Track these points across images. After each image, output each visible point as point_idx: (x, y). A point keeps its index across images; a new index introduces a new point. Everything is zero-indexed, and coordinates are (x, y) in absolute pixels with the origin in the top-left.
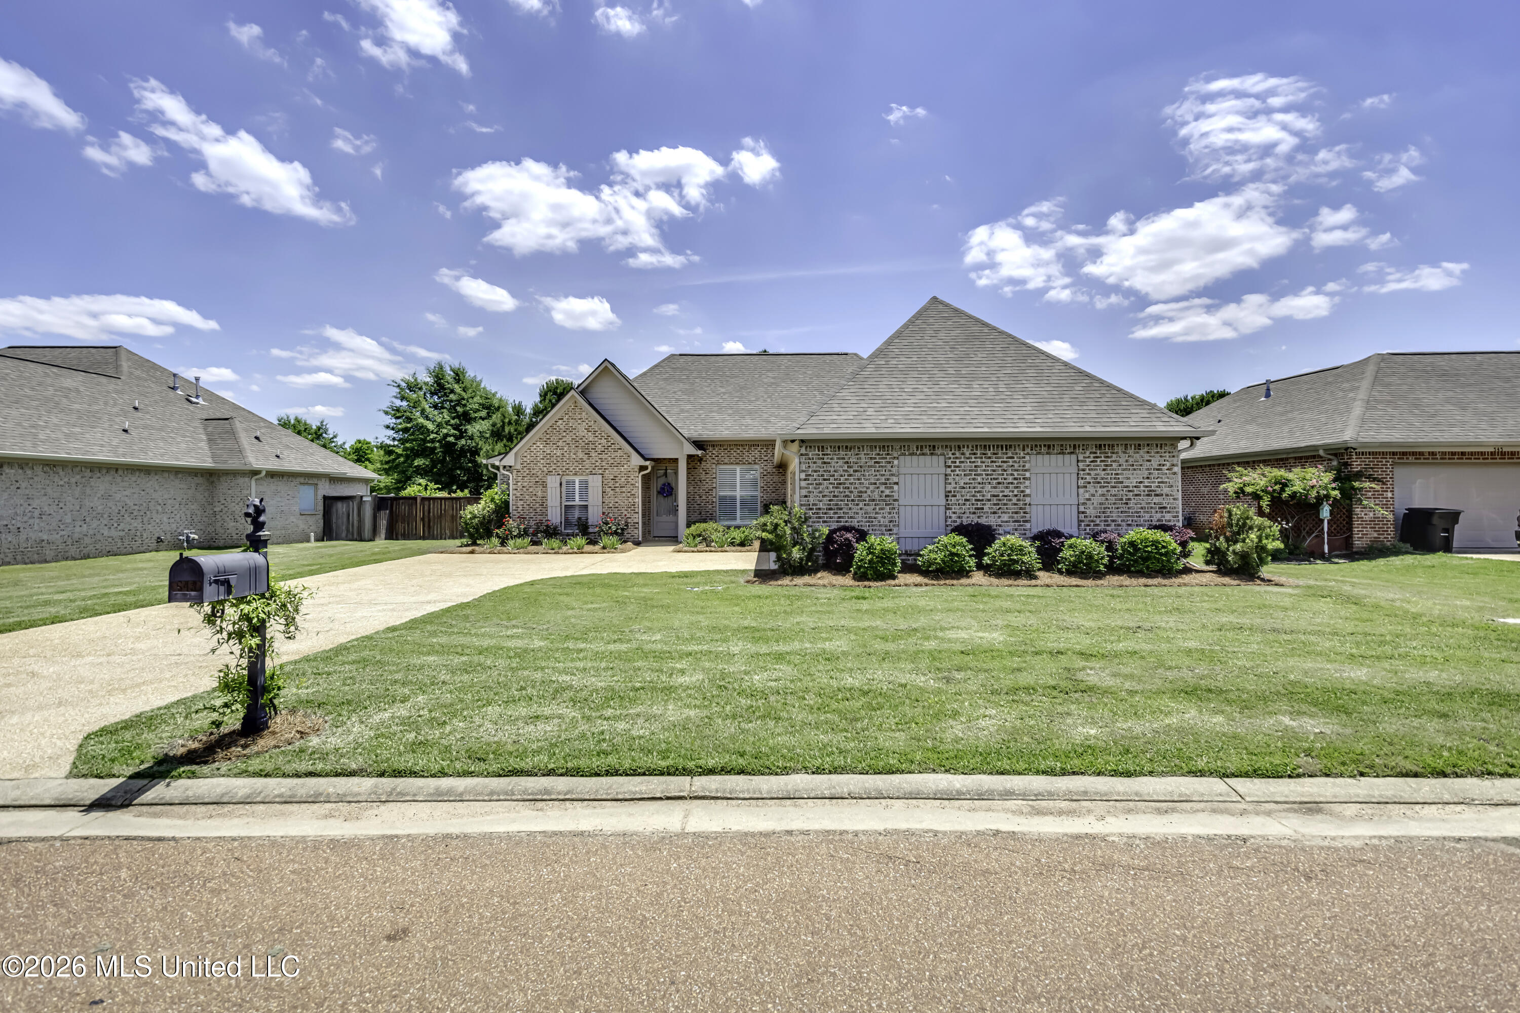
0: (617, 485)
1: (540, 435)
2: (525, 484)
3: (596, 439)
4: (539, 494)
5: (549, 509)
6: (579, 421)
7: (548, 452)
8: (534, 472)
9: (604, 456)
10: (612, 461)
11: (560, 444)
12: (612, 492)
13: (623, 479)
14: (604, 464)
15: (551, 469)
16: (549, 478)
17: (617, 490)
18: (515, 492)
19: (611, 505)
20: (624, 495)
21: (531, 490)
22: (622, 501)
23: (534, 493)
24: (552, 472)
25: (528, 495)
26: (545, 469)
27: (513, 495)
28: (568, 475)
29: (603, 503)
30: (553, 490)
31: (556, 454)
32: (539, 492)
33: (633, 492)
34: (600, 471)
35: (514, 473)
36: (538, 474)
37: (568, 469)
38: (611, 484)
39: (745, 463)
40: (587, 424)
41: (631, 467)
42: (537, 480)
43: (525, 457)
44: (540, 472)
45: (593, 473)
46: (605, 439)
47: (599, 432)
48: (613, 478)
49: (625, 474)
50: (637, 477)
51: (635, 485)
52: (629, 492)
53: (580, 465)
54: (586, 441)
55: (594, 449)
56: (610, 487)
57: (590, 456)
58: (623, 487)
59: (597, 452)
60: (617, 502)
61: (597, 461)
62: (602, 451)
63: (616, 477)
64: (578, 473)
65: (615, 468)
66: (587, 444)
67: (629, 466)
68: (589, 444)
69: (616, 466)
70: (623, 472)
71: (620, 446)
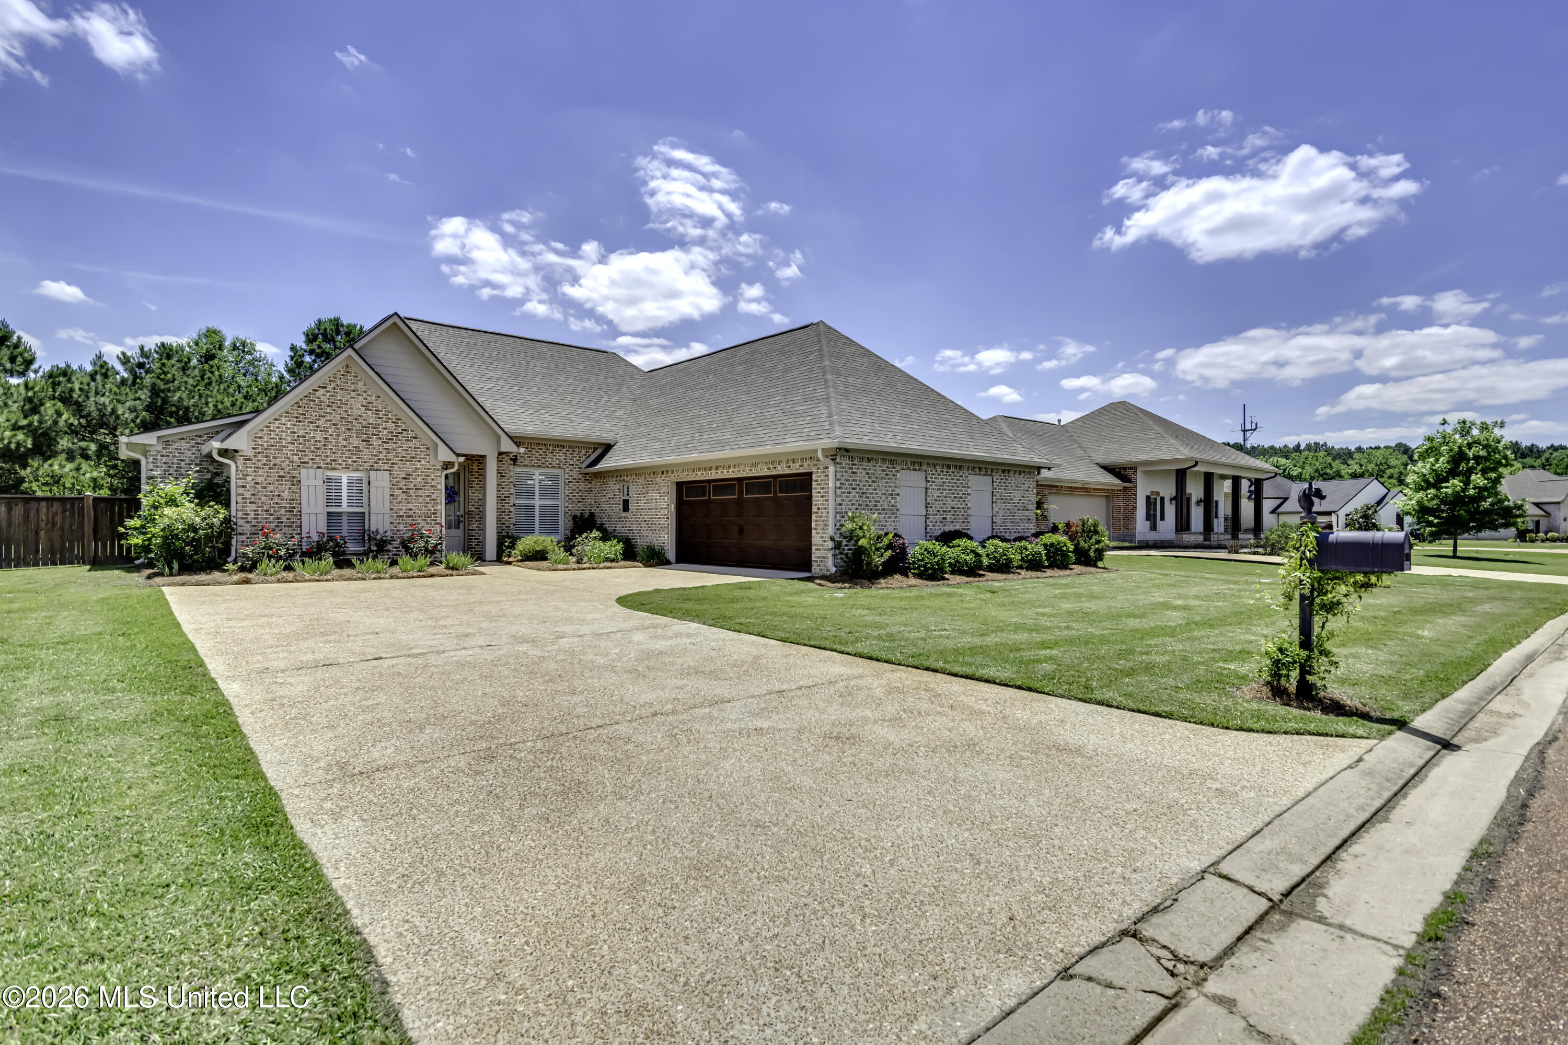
0: (411, 486)
1: (288, 407)
2: (260, 479)
3: (379, 421)
4: (286, 494)
5: (305, 518)
6: (353, 394)
7: (301, 433)
8: (277, 461)
9: (391, 446)
10: (404, 454)
11: (322, 422)
12: (403, 496)
13: (419, 479)
14: (391, 456)
15: (306, 459)
16: (304, 471)
17: (411, 493)
18: (241, 490)
19: (401, 513)
20: (421, 499)
21: (271, 488)
22: (419, 508)
23: (277, 493)
24: (308, 463)
25: (266, 496)
26: (296, 458)
27: (237, 495)
28: (334, 469)
29: (391, 509)
30: (312, 489)
31: (313, 437)
32: (286, 492)
33: (433, 497)
34: (386, 466)
35: (240, 461)
36: (284, 465)
37: (334, 460)
38: (401, 485)
39: (547, 467)
40: (366, 399)
41: (432, 463)
42: (282, 473)
43: (261, 438)
44: (287, 462)
45: (375, 468)
46: (393, 422)
47: (384, 412)
48: (404, 476)
49: (422, 472)
50: (440, 477)
51: (436, 487)
52: (428, 496)
53: (355, 457)
54: (364, 423)
55: (375, 435)
56: (401, 488)
57: (370, 445)
58: (419, 489)
59: (380, 439)
60: (410, 510)
61: (381, 453)
62: (389, 439)
63: (409, 475)
64: (351, 468)
65: (408, 463)
66: (365, 427)
67: (429, 462)
68: (369, 427)
69: (409, 461)
70: (419, 469)
71: (416, 436)
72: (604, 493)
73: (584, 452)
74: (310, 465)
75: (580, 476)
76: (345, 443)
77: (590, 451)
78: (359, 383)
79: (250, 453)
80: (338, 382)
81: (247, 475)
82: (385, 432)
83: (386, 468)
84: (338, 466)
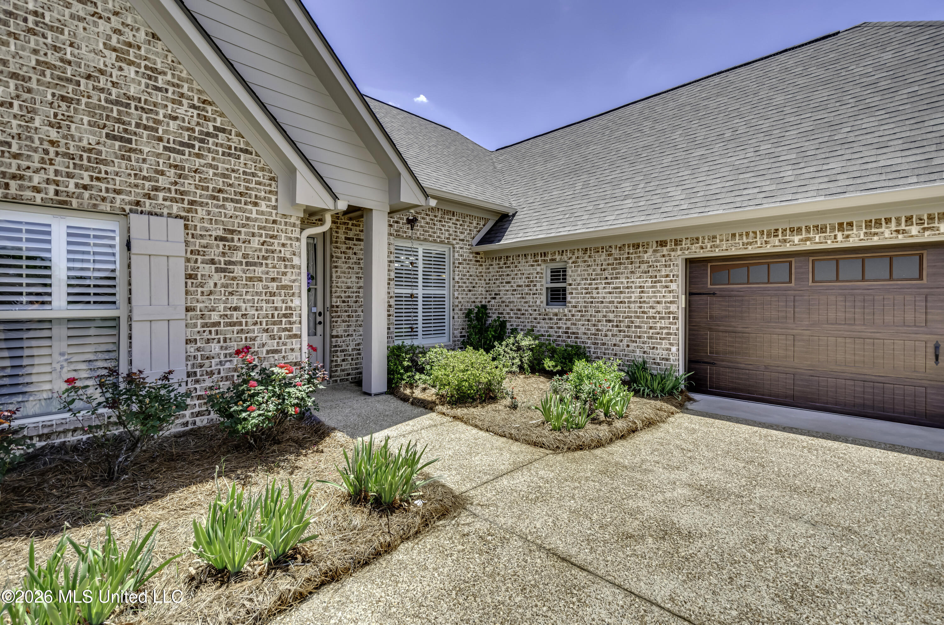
0: (238, 256)
9: (190, 161)
10: (220, 183)
12: (218, 278)
13: (255, 243)
14: (188, 185)
17: (237, 269)
19: (215, 317)
20: (259, 287)
28: (16, 200)
29: (188, 310)
33: (285, 281)
34: (175, 208)
38: (215, 252)
39: (435, 241)
40: (117, 31)
41: (280, 211)
45: (147, 208)
46: (194, 107)
47: (169, 77)
48: (220, 233)
49: (260, 228)
50: (298, 240)
51: (291, 260)
52: (273, 280)
53: (86, 175)
54: (114, 91)
55: (146, 128)
56: (212, 262)
57: (130, 150)
58: (255, 264)
59: (160, 139)
60: (236, 309)
61: (162, 173)
62: (182, 144)
63: (232, 232)
64: (75, 203)
65: (229, 205)
66: (117, 103)
67: (275, 207)
68: (128, 106)
69: (232, 200)
70: (256, 220)
71: (247, 144)
72: (509, 279)
73: (475, 222)
75: (471, 256)
77: (482, 223)
82: (173, 126)
83: (175, 211)
84: (28, 194)
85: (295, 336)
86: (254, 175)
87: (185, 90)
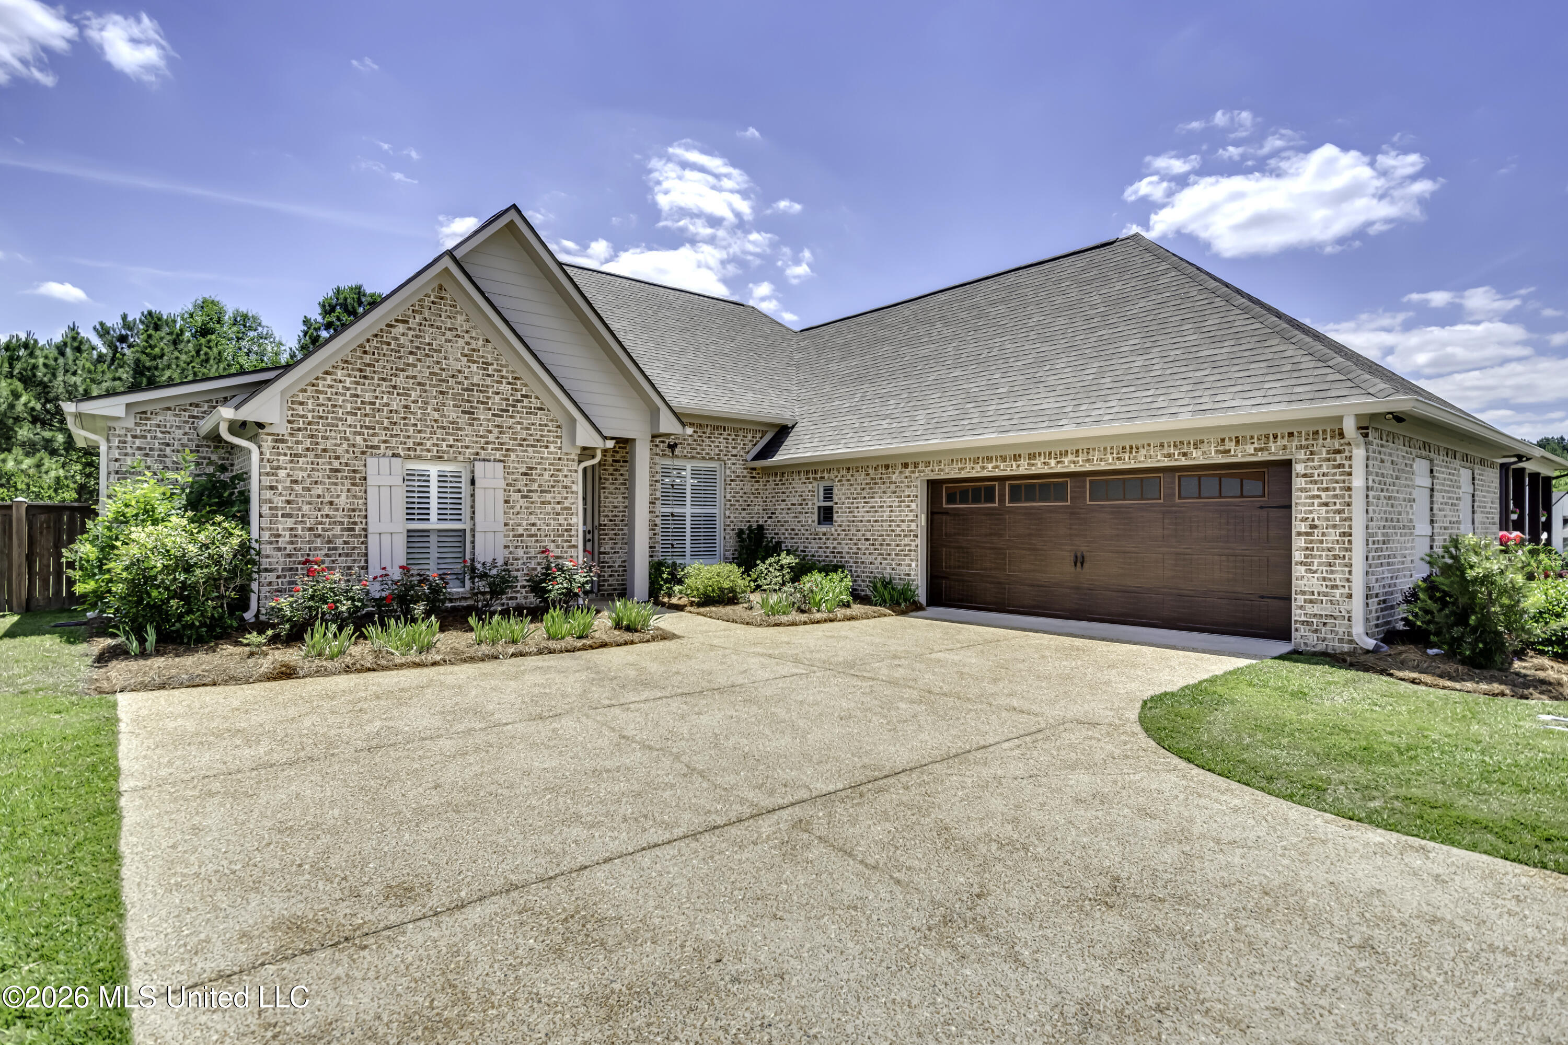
0: (535, 486)
1: (346, 353)
2: (300, 475)
3: (489, 381)
4: (343, 501)
5: (373, 540)
6: (449, 335)
7: (368, 397)
8: (329, 444)
9: (507, 422)
10: (524, 434)
11: (400, 380)
12: (523, 503)
13: (546, 475)
14: (505, 438)
15: (375, 441)
16: (371, 462)
17: (535, 496)
18: (268, 494)
19: (520, 530)
20: (549, 508)
21: (319, 489)
22: (546, 522)
23: (327, 499)
24: (378, 447)
25: (310, 503)
26: (359, 439)
27: (261, 502)
28: (419, 458)
29: (506, 525)
30: (385, 492)
31: (387, 405)
32: (343, 496)
33: (567, 504)
34: (498, 455)
35: (267, 443)
36: (340, 450)
37: (420, 444)
38: (520, 485)
39: (703, 458)
40: (468, 343)
41: (564, 450)
42: (336, 464)
43: (301, 403)
44: (345, 446)
45: (482, 457)
46: (509, 383)
47: (495, 366)
48: (524, 470)
49: (550, 464)
50: (576, 471)
51: (571, 487)
52: (558, 503)
53: (451, 438)
54: (466, 382)
55: (482, 403)
56: (519, 491)
57: (474, 419)
58: (545, 492)
59: (490, 409)
60: (533, 525)
61: (490, 432)
62: (503, 410)
63: (531, 468)
64: (446, 456)
65: (530, 449)
66: (467, 390)
67: (560, 448)
68: (472, 390)
69: (532, 446)
70: (547, 459)
71: (542, 403)
72: (784, 497)
73: (750, 436)
74: (382, 451)
75: (745, 472)
76: (436, 415)
77: (758, 436)
78: (459, 317)
79: (283, 429)
80: (426, 314)
81: (278, 468)
82: (497, 398)
83: (498, 457)
84: (425, 453)
85: (574, 546)
86: (546, 425)
87: (504, 373)
